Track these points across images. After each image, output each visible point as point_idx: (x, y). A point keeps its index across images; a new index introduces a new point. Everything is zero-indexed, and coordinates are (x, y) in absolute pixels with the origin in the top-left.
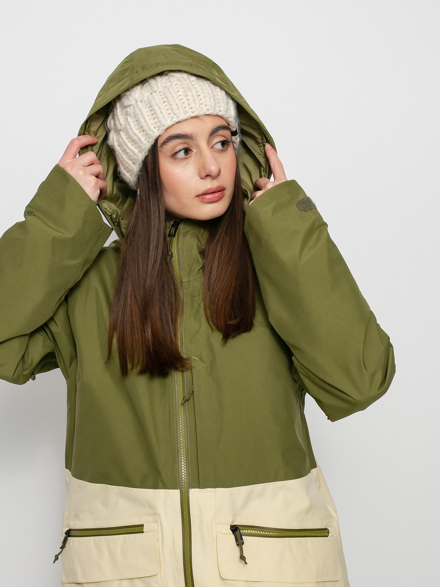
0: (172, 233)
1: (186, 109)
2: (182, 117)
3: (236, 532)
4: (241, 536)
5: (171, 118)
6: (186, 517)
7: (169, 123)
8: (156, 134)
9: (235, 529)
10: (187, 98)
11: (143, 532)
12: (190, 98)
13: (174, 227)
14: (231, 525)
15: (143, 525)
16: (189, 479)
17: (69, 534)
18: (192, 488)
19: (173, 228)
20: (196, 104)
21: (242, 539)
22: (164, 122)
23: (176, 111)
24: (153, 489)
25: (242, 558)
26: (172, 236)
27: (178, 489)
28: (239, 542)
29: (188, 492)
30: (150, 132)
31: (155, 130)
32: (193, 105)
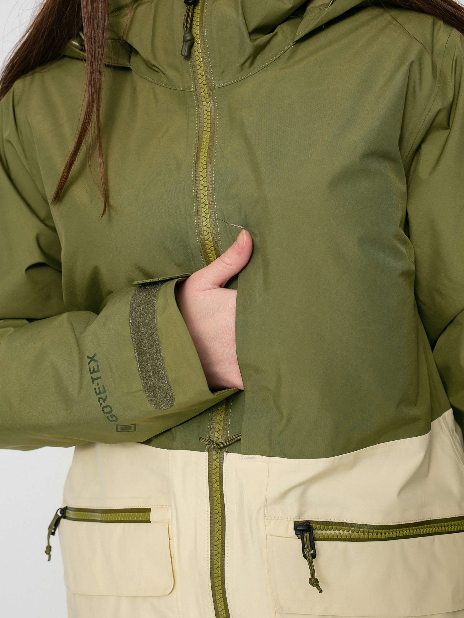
3: (307, 534)
6: (217, 502)
9: (304, 528)
11: (149, 522)
14: (296, 520)
15: (148, 510)
17: (64, 513)
18: (228, 452)
24: (165, 449)
25: (314, 582)
27: (205, 452)
29: (222, 459)
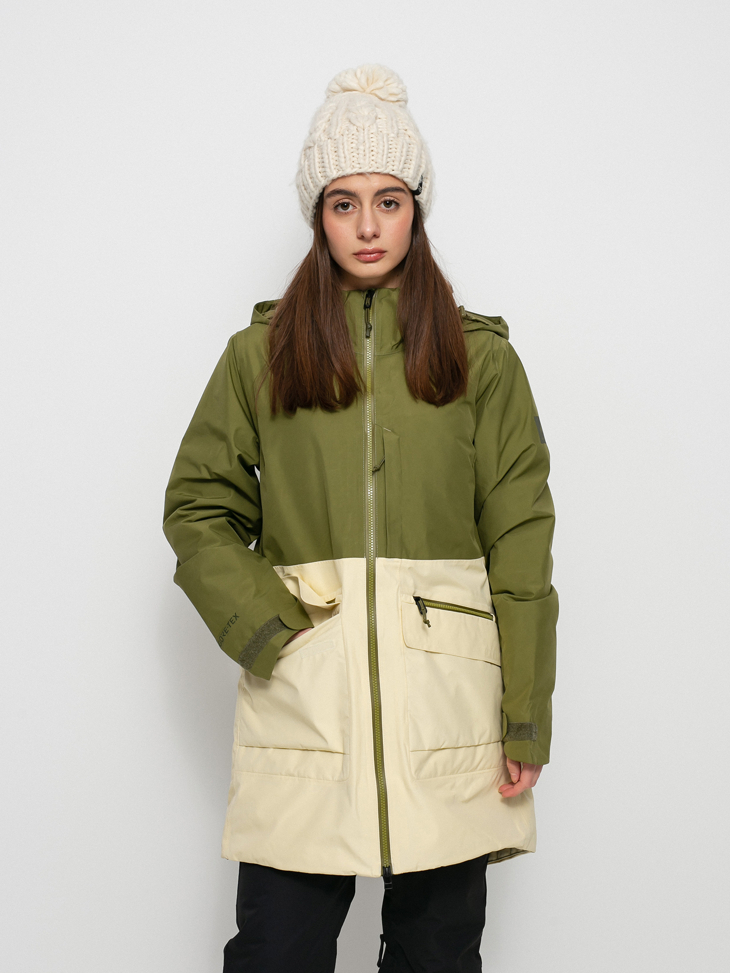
0: (368, 304)
1: (353, 164)
2: (349, 171)
3: (419, 602)
4: (425, 606)
5: (337, 171)
7: (335, 174)
8: (323, 182)
9: (417, 599)
10: (357, 152)
12: (361, 152)
13: (369, 297)
14: (414, 595)
16: (376, 548)
18: (378, 557)
19: (367, 299)
20: (365, 160)
21: (426, 609)
22: (329, 173)
23: (343, 165)
26: (368, 308)
27: (364, 558)
28: (422, 611)
29: (374, 561)
30: (317, 181)
31: (321, 179)
32: (361, 161)
